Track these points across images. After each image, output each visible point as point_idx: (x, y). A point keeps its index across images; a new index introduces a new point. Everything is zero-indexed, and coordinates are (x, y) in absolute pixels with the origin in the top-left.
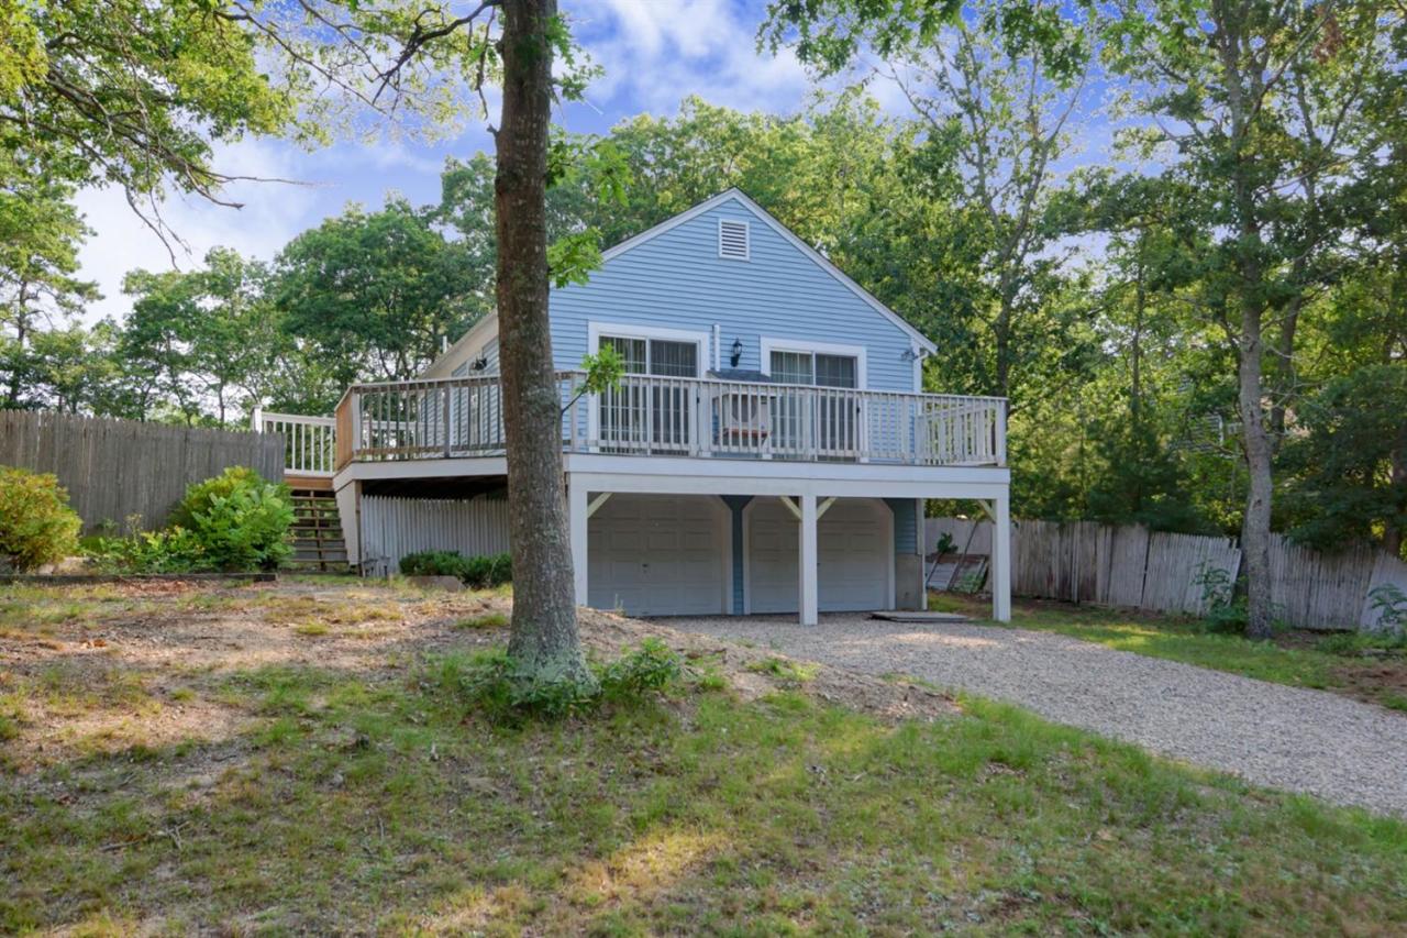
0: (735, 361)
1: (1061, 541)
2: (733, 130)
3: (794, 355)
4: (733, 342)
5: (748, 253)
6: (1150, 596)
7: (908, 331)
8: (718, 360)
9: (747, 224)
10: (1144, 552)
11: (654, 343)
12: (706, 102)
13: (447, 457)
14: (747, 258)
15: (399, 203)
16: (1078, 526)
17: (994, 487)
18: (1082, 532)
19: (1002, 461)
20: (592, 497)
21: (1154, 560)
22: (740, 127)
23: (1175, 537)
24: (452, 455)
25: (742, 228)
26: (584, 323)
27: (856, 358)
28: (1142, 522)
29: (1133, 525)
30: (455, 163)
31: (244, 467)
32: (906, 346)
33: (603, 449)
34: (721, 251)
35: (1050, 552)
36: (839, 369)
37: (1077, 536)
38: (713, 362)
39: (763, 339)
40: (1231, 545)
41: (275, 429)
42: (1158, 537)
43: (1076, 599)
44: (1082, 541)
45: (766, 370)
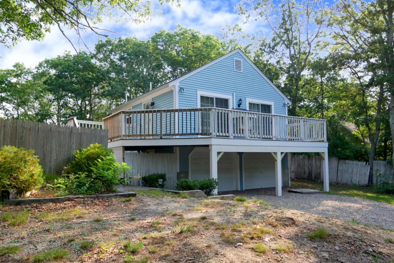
0: (239, 106)
1: (308, 161)
2: (193, 35)
3: (255, 104)
4: (239, 99)
5: (242, 70)
6: (339, 179)
7: (284, 98)
8: (235, 105)
9: (242, 60)
10: (337, 166)
11: (217, 99)
12: (183, 27)
13: (161, 138)
14: (242, 72)
15: (83, 52)
16: (314, 157)
17: (323, 148)
18: (315, 159)
19: (326, 140)
20: (219, 153)
21: (340, 168)
22: (195, 34)
23: (347, 161)
24: (163, 137)
25: (240, 62)
26: (196, 91)
27: (271, 106)
28: (336, 157)
29: (333, 157)
30: (101, 41)
31: (99, 144)
32: (284, 102)
33: (217, 136)
34: (235, 69)
35: (304, 165)
36: (266, 108)
37: (314, 160)
38: (233, 106)
39: (247, 99)
40: (366, 164)
41: (96, 127)
42: (341, 161)
43: (314, 179)
44: (315, 162)
45: (248, 109)
